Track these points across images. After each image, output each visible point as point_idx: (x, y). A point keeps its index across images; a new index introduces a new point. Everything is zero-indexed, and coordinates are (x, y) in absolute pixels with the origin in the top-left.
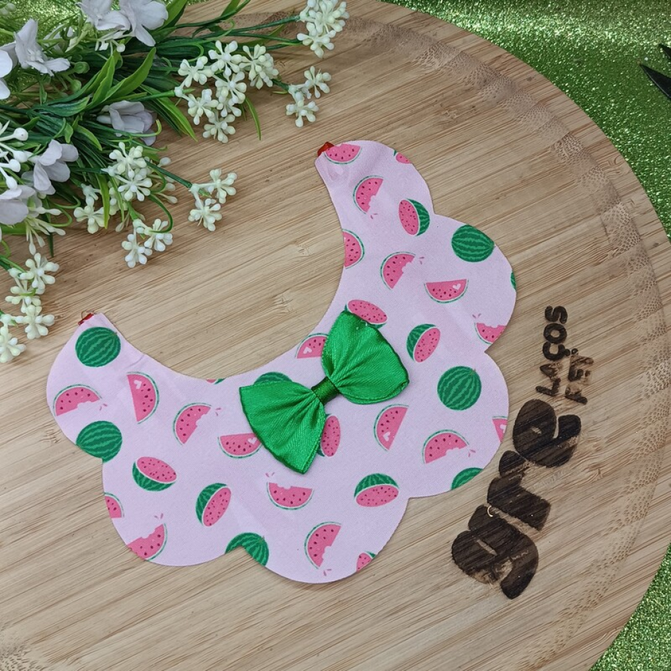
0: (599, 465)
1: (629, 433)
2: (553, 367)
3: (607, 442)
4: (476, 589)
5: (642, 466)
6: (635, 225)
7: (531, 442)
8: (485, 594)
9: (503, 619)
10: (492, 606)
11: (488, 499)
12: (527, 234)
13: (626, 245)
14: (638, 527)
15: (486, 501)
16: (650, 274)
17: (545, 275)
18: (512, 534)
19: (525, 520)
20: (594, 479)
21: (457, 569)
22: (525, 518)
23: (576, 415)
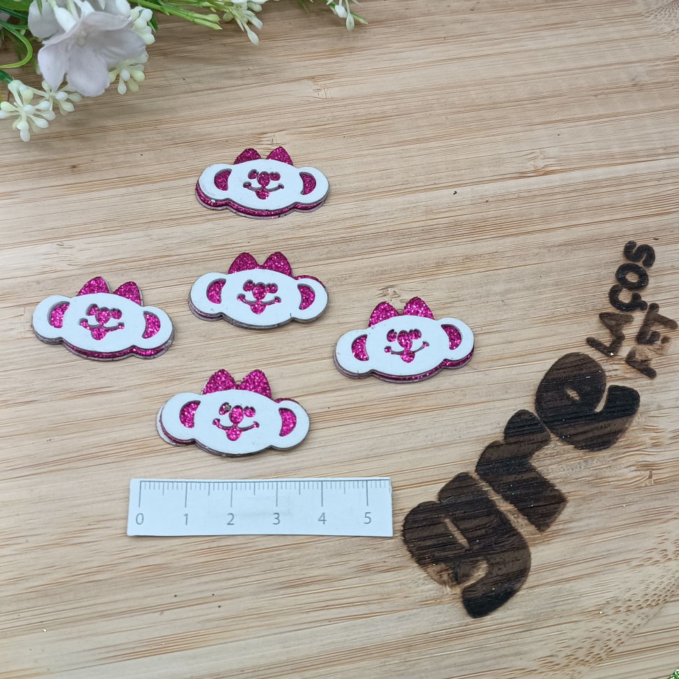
0: (651, 465)
2: (619, 319)
4: (424, 588)
7: (561, 407)
8: (435, 599)
10: (441, 620)
11: (476, 467)
12: (625, 147)
15: (474, 469)
17: (636, 202)
18: (499, 526)
19: (524, 511)
20: (641, 483)
21: (404, 551)
22: (524, 509)
23: (635, 389)
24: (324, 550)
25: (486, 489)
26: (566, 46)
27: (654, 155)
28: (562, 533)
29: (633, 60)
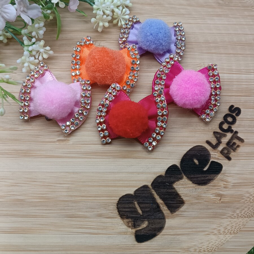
0: (222, 195)
3: (232, 186)
4: (121, 227)
8: (124, 232)
10: (125, 241)
11: (152, 184)
12: (238, 67)
14: (228, 238)
15: (151, 184)
20: (216, 201)
21: (116, 211)
22: (167, 203)
23: (222, 164)
24: (86, 205)
25: (154, 193)
26: (222, 24)
27: (249, 72)
28: (180, 216)
29: (248, 34)
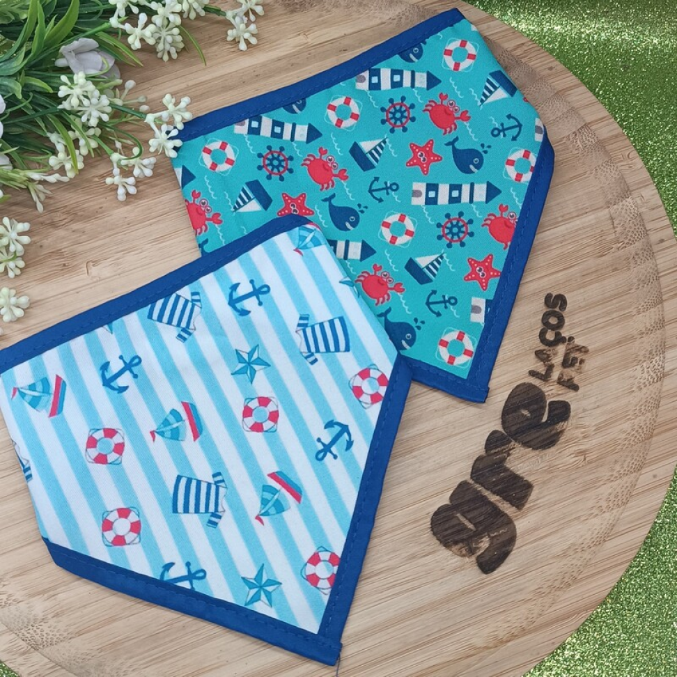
0: (584, 451)
1: (619, 422)
2: (548, 353)
3: (595, 430)
4: (452, 561)
5: (627, 456)
6: (643, 220)
7: (519, 424)
8: (460, 567)
9: (476, 593)
10: (466, 579)
11: (471, 475)
13: (632, 239)
14: (618, 515)
16: (653, 269)
18: (492, 511)
19: (506, 498)
20: (579, 464)
23: (567, 401)
24: (384, 550)
25: (480, 489)
28: (533, 508)
